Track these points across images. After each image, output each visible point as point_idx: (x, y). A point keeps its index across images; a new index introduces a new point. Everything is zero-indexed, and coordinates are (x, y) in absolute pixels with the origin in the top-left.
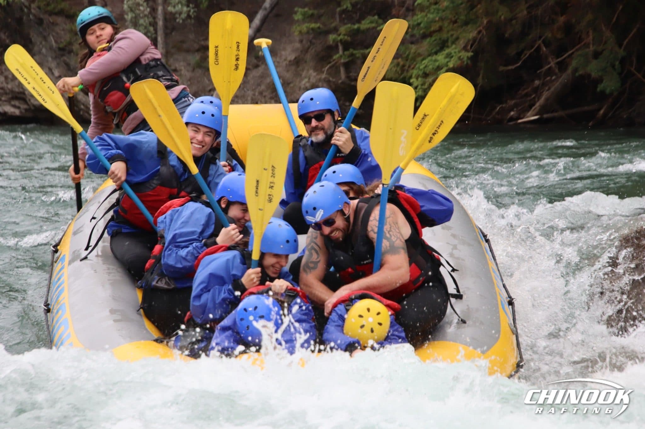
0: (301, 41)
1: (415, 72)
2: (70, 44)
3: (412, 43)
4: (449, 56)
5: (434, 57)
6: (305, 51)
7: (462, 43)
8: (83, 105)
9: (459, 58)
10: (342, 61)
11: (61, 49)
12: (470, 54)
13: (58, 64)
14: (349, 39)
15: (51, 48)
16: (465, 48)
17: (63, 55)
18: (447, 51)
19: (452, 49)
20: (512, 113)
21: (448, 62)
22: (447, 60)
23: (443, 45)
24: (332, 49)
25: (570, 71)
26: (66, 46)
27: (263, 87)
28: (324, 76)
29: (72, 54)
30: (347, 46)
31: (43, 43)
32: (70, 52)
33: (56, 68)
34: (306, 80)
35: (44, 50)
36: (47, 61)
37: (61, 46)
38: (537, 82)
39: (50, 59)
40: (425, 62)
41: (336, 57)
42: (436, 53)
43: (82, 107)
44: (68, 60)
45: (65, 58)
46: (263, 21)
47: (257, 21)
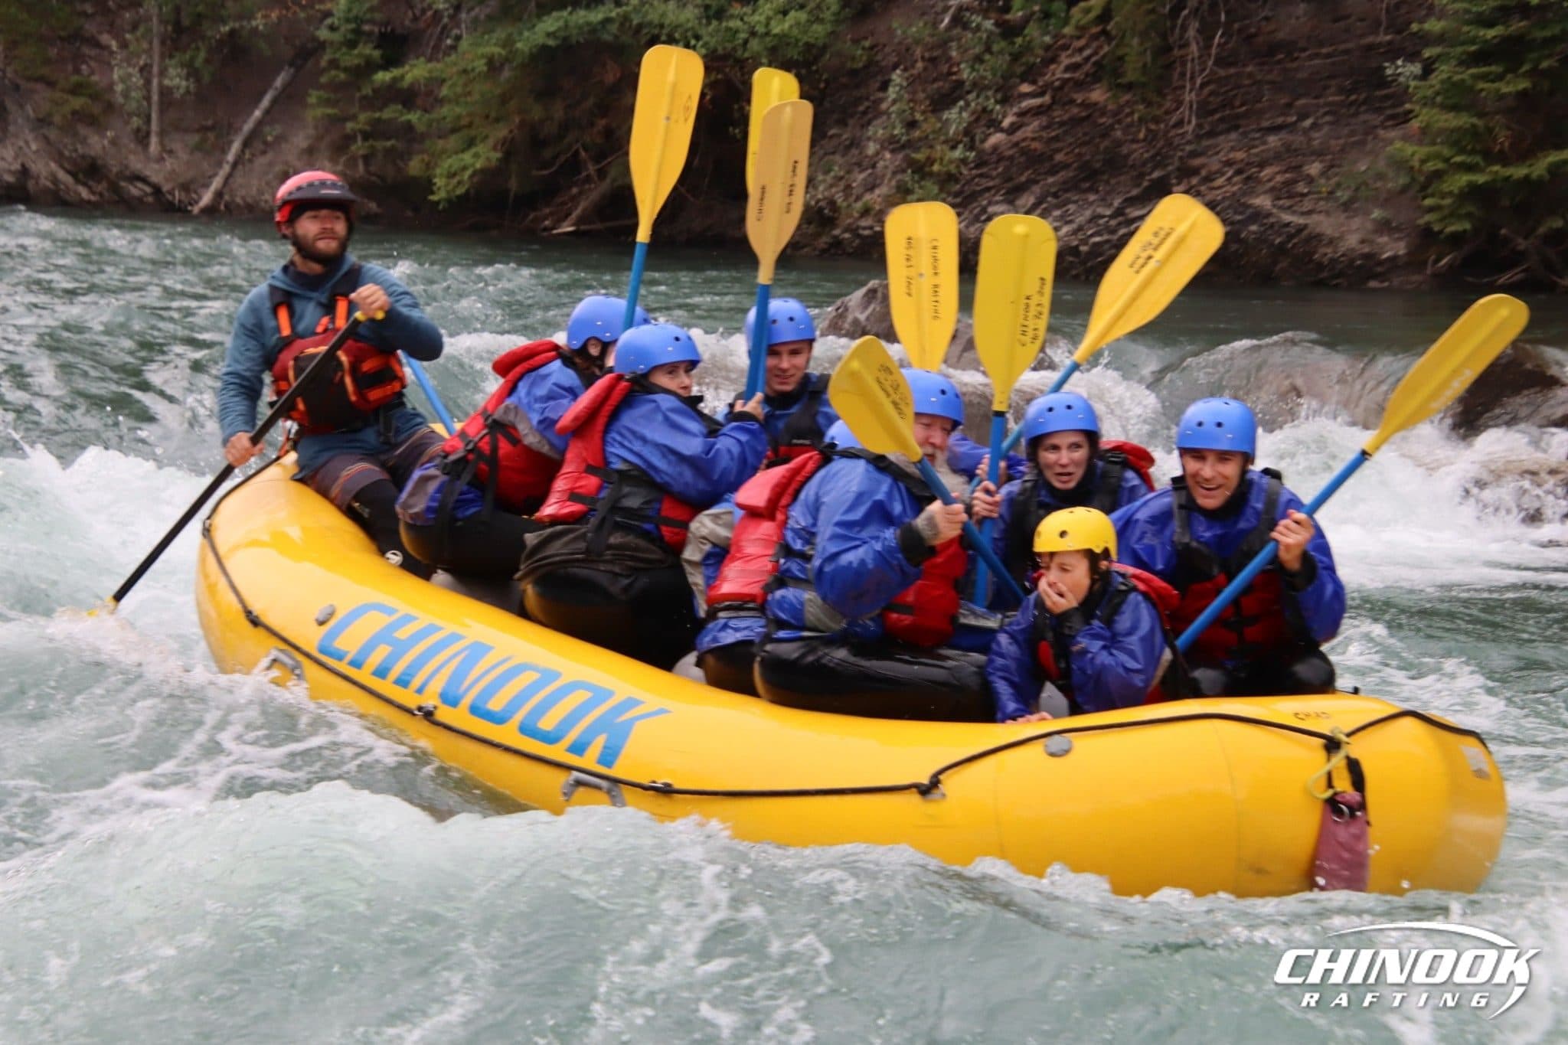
0: (316, 128)
1: (438, 171)
3: (440, 137)
4: (476, 156)
5: (461, 156)
6: (319, 138)
7: (491, 142)
9: (488, 159)
10: (361, 152)
12: (498, 155)
14: (368, 128)
16: (495, 148)
18: (473, 150)
19: (480, 148)
20: (547, 223)
21: (475, 162)
22: (474, 160)
23: (471, 143)
24: (349, 139)
25: (608, 181)
27: (271, 176)
28: (340, 168)
30: (366, 136)
38: (575, 190)
40: (450, 161)
41: (353, 148)
42: (463, 151)
46: (275, 102)
47: (266, 102)
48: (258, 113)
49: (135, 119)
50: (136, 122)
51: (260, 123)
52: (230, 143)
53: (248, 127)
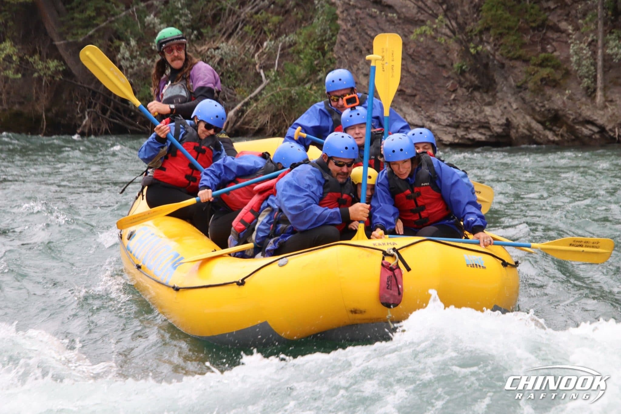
2: (526, 82)
8: (536, 131)
11: (518, 87)
13: (516, 99)
15: (510, 86)
17: (520, 92)
26: (522, 84)
29: (527, 91)
31: (505, 83)
32: (526, 89)
33: (515, 102)
35: (505, 89)
36: (508, 97)
37: (519, 84)
39: (509, 95)
43: (535, 132)
44: (524, 96)
45: (521, 94)
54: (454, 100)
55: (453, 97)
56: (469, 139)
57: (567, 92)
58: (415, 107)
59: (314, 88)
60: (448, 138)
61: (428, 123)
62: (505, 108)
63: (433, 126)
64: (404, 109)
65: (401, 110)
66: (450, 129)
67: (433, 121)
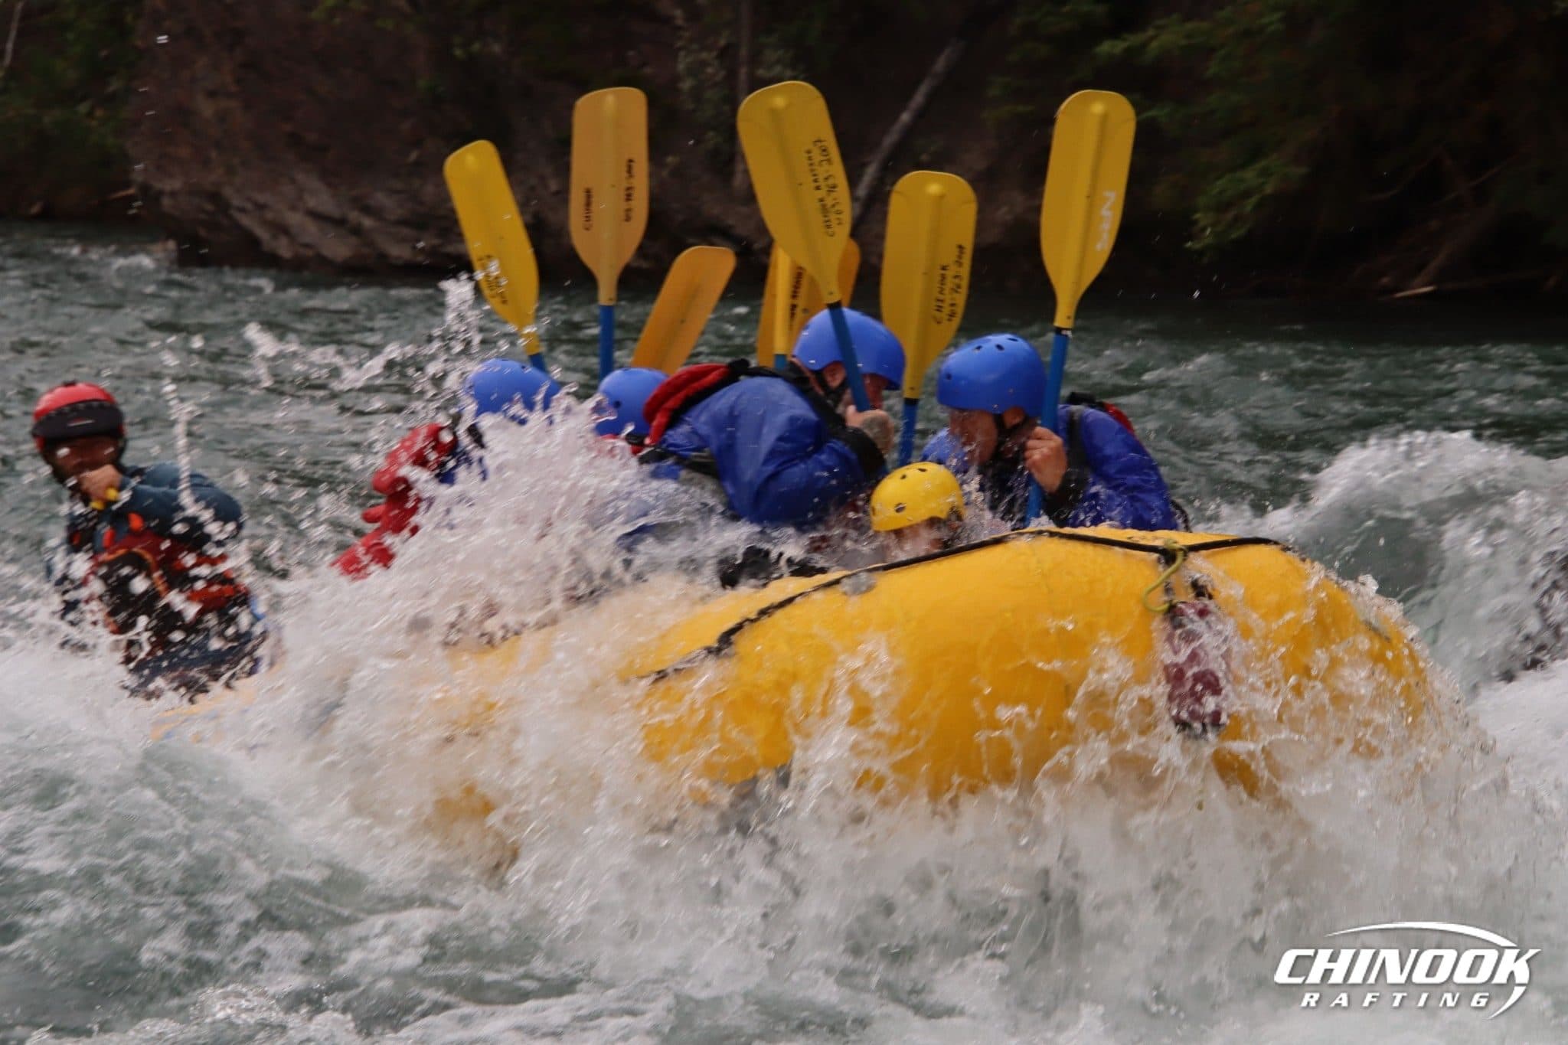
1: (1202, 201)
3: (1204, 145)
4: (1265, 173)
5: (1239, 174)
6: (1007, 154)
7: (1290, 148)
12: (1303, 170)
13: (557, 169)
16: (1297, 160)
18: (1261, 164)
19: (1272, 160)
20: (1385, 280)
21: (1263, 183)
22: (1261, 180)
23: (1256, 153)
25: (1494, 203)
31: (532, 130)
33: (553, 176)
34: (1004, 209)
35: (532, 144)
36: (538, 164)
38: (1434, 224)
39: (542, 160)
40: (1220, 183)
42: (1243, 166)
46: (932, 98)
47: (919, 98)
48: (905, 117)
49: (711, 134)
50: (712, 138)
51: (910, 132)
52: (864, 165)
53: (890, 140)
54: (417, 163)
55: (414, 156)
56: (448, 256)
57: (670, 159)
58: (329, 177)
59: (99, 113)
60: (399, 252)
61: (354, 216)
62: (533, 188)
63: (367, 222)
64: (300, 177)
65: (293, 181)
66: (406, 231)
67: (367, 210)
